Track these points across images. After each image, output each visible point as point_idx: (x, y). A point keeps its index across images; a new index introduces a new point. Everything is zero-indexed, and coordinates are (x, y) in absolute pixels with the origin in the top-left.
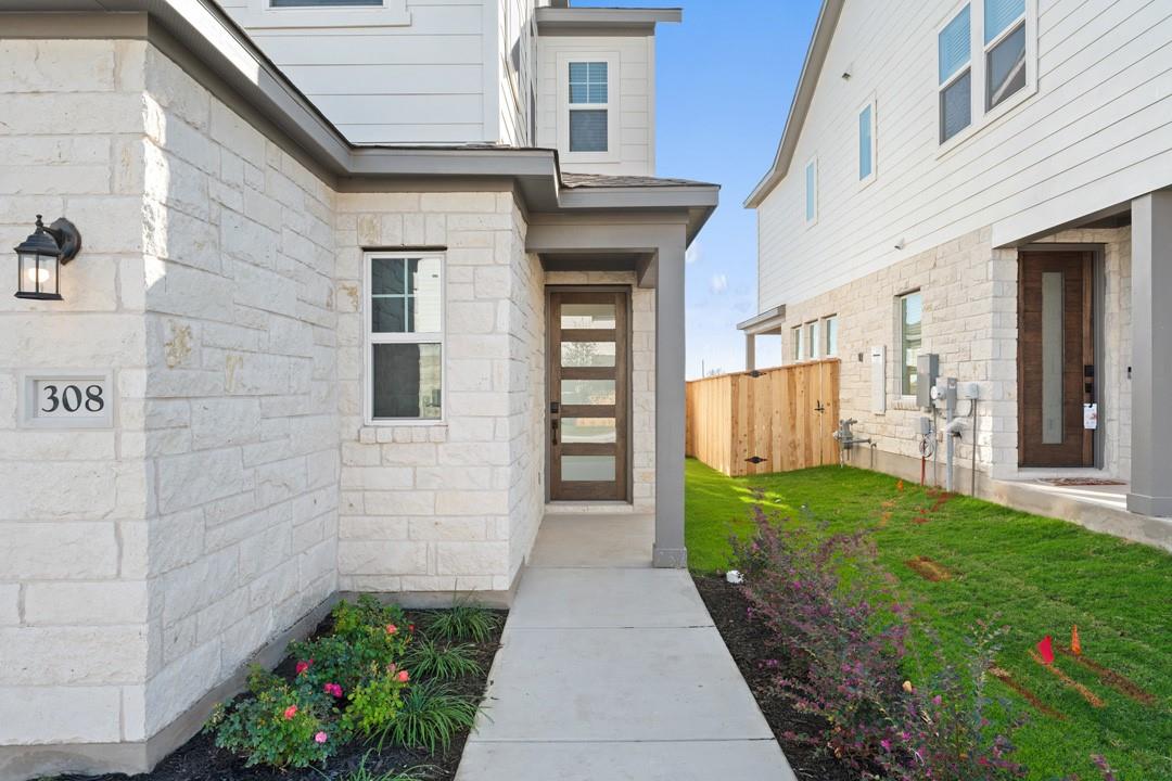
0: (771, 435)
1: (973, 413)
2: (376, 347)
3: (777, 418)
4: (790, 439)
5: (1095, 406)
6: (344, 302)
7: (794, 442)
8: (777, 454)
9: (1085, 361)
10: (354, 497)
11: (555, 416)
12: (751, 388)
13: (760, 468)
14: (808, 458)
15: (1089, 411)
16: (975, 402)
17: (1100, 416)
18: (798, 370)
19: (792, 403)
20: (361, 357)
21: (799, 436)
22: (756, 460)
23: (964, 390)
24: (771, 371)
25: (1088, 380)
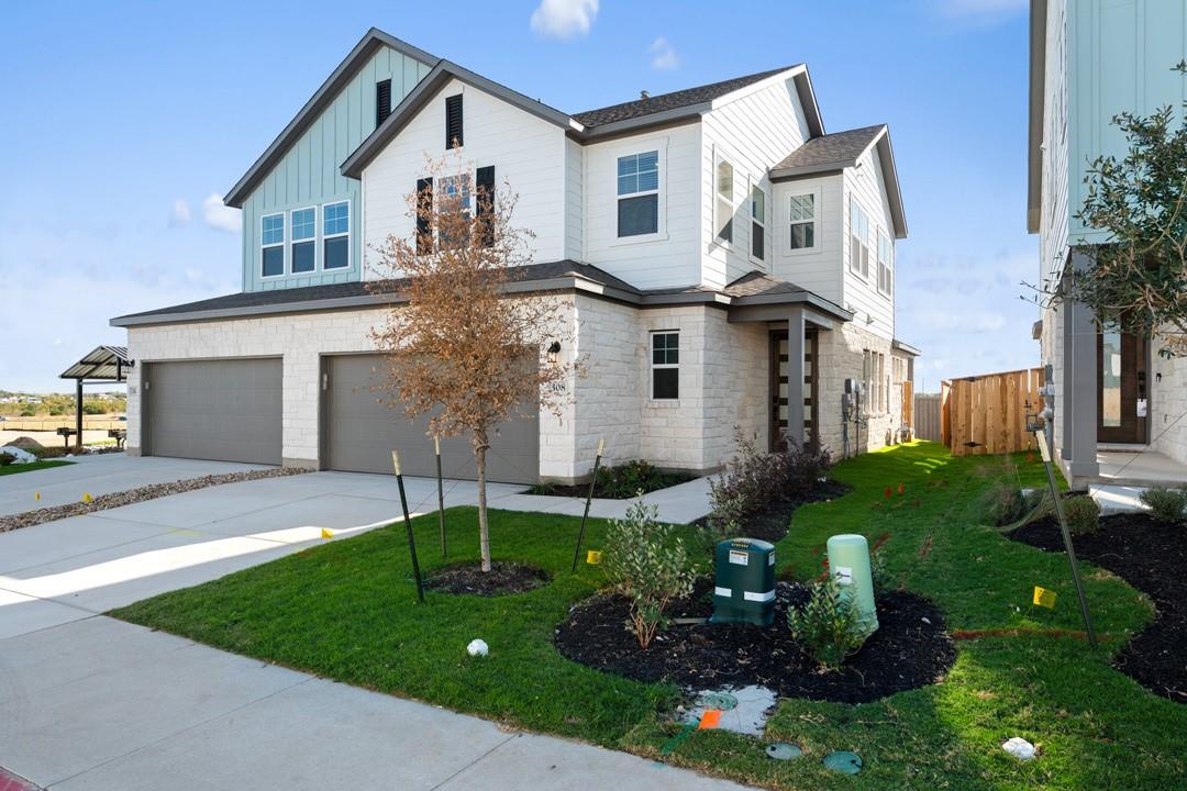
0: (985, 426)
2: (655, 370)
3: (990, 413)
4: (1002, 429)
5: (1145, 401)
6: (642, 353)
7: (1005, 431)
8: (990, 439)
9: (1138, 370)
10: (645, 429)
11: (776, 404)
12: (968, 391)
13: (975, 450)
14: (1018, 445)
15: (1141, 405)
17: (1149, 408)
18: (1009, 376)
19: (1003, 402)
20: (649, 374)
21: (1009, 427)
22: (973, 445)
24: (985, 377)
25: (1141, 382)
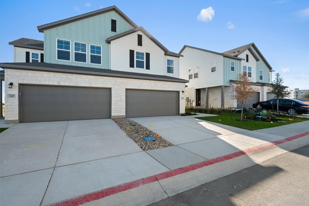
1: (193, 102)
5: (200, 101)
16: (193, 101)
23: (192, 100)
